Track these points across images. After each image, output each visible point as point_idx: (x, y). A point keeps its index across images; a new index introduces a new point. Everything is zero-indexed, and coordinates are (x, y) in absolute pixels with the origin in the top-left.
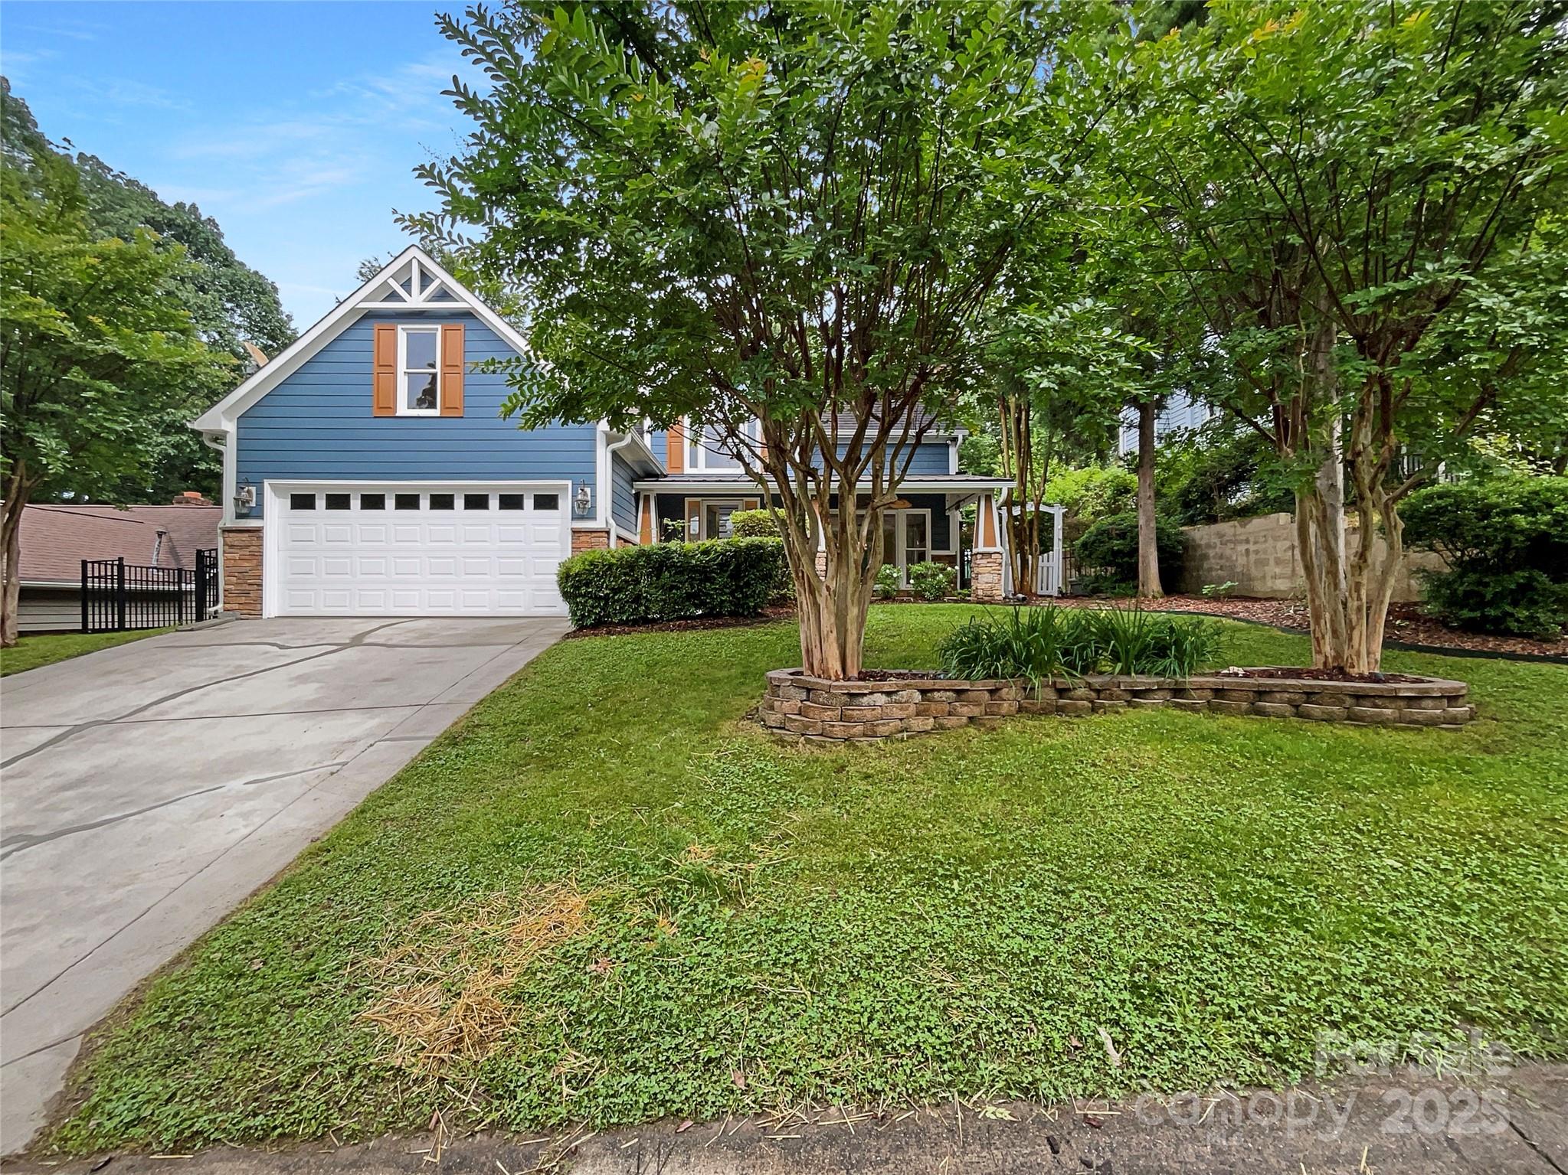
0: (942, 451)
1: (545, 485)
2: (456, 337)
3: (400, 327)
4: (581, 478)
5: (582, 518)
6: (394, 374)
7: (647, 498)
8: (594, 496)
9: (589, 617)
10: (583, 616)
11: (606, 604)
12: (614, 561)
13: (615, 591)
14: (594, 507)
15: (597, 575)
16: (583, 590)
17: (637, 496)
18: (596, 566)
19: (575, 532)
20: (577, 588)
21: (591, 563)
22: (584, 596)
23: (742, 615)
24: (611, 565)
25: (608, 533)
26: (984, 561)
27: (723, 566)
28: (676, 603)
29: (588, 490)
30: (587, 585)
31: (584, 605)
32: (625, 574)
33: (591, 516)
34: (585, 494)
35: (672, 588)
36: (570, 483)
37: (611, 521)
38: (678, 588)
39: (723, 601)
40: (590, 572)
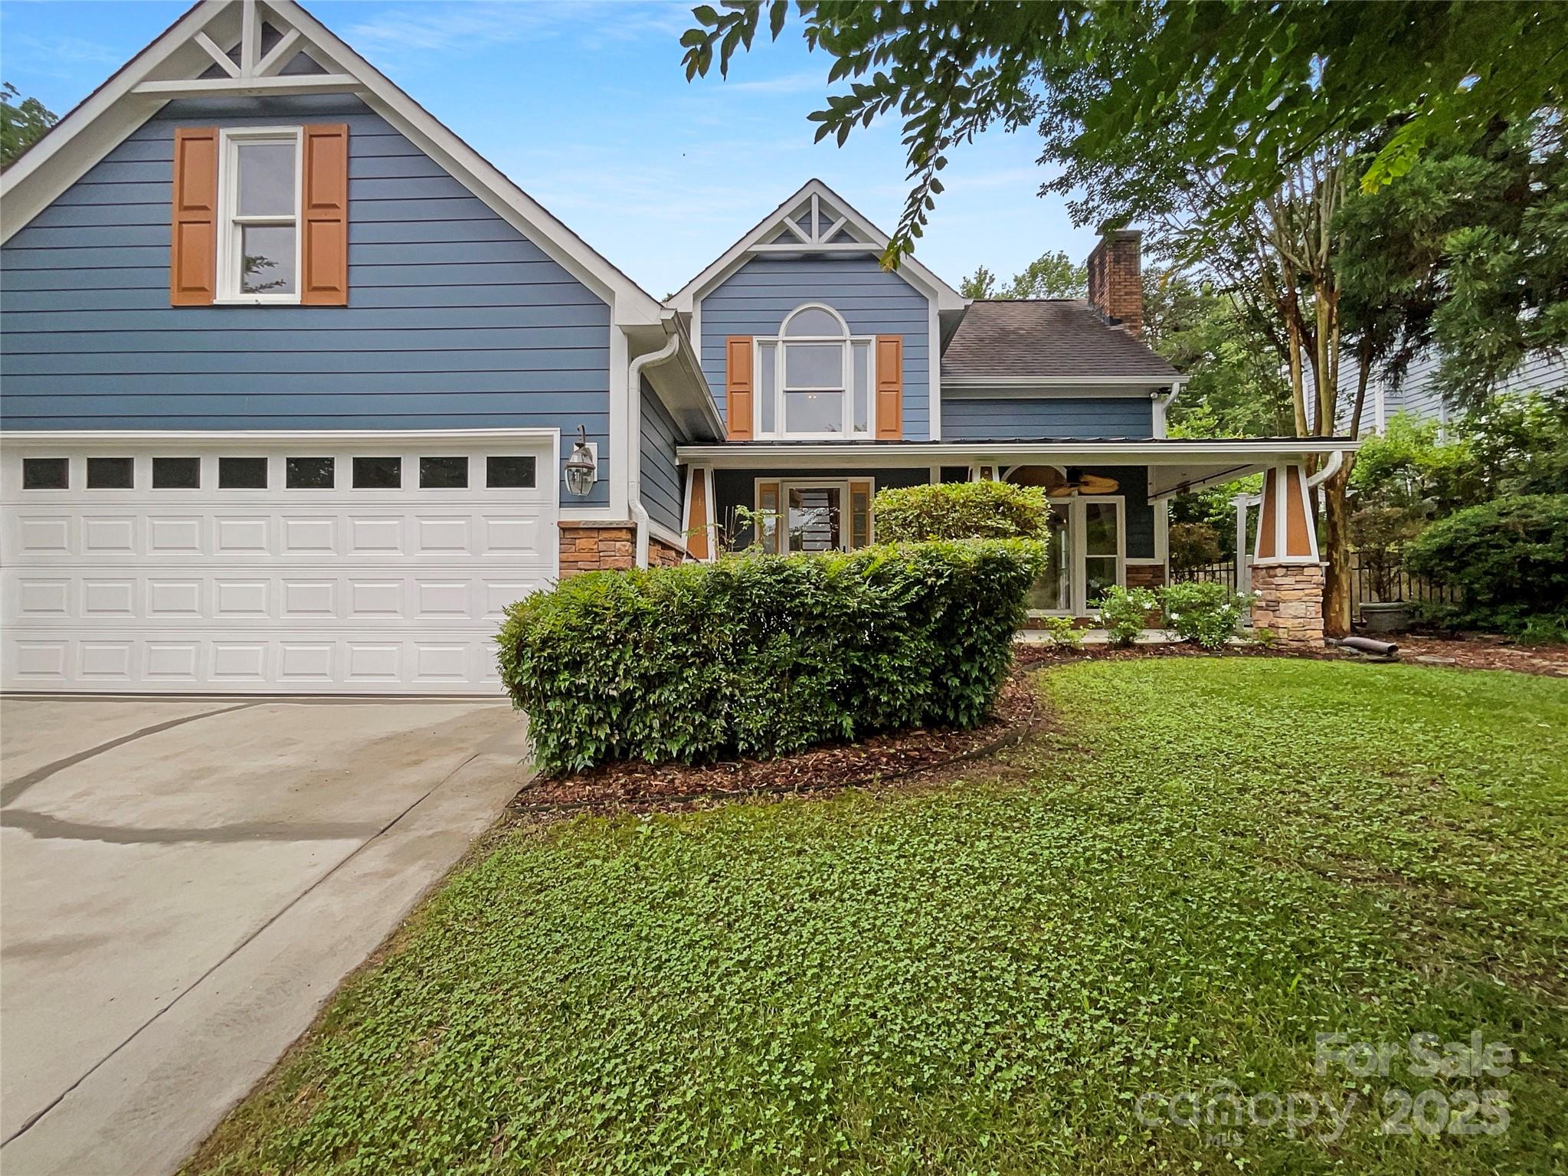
0: (1142, 409)
1: (510, 439)
2: (332, 150)
3: (223, 133)
4: (578, 422)
5: (582, 502)
6: (210, 223)
7: (699, 475)
8: (604, 458)
9: (581, 748)
10: (565, 747)
11: (626, 711)
12: (643, 603)
13: (650, 682)
14: (604, 480)
15: (602, 639)
16: (564, 681)
17: (682, 471)
18: (599, 619)
19: (566, 529)
20: (552, 675)
21: (587, 611)
22: (567, 695)
23: (955, 725)
24: (638, 617)
25: (633, 531)
26: (1290, 580)
27: (918, 611)
28: (805, 708)
29: (592, 447)
30: (575, 666)
31: (568, 719)
32: (676, 639)
33: (598, 497)
34: (587, 454)
35: (797, 670)
36: (556, 433)
37: (639, 508)
38: (812, 671)
39: (915, 698)
40: (583, 632)
